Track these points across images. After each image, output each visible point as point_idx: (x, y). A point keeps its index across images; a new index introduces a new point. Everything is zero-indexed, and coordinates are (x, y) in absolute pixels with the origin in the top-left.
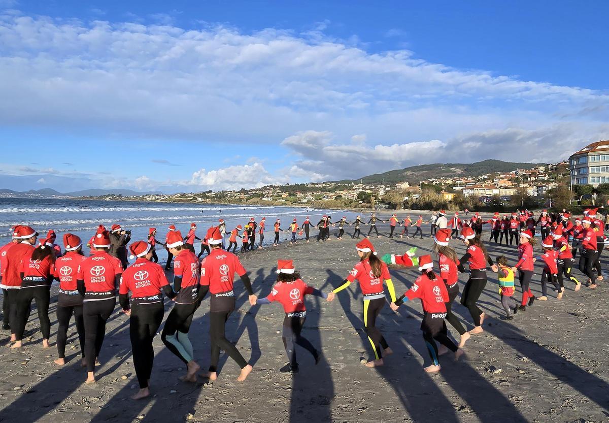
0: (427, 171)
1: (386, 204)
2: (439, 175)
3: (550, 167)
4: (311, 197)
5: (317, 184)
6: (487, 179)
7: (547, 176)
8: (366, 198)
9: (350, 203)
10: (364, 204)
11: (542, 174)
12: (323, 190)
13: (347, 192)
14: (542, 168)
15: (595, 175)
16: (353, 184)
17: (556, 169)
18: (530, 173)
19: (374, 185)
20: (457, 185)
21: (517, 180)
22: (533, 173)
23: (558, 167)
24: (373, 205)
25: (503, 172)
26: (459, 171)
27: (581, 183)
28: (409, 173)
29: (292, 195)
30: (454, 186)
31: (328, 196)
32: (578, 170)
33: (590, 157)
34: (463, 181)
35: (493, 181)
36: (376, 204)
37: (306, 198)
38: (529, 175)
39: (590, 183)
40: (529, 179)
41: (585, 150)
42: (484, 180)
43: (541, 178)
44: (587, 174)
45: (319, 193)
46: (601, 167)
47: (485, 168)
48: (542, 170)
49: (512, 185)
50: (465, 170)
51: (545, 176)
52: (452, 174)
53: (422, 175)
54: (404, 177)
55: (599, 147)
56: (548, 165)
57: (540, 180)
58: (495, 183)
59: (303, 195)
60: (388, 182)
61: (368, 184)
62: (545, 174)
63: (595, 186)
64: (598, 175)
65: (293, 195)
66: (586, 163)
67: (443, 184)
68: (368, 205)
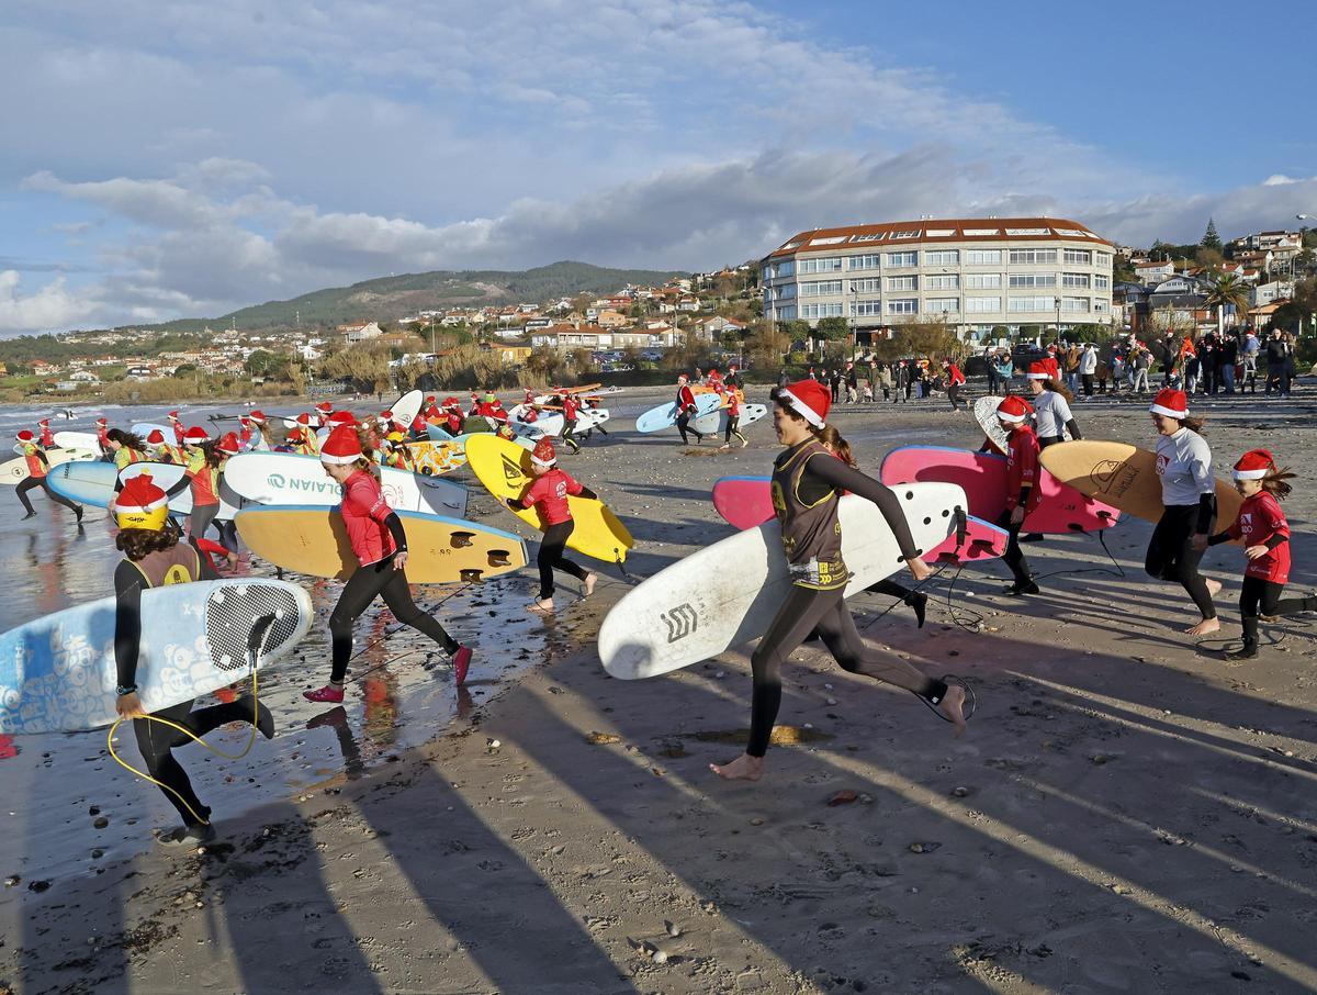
0: (412, 292)
1: (338, 381)
2: (445, 300)
3: (700, 279)
4: (88, 375)
5: (96, 333)
6: (570, 311)
7: (698, 302)
8: (274, 369)
9: (227, 384)
10: (269, 385)
11: (687, 296)
12: (120, 350)
13: (197, 356)
14: (685, 284)
15: (808, 301)
16: (207, 331)
17: (714, 286)
18: (663, 296)
19: (273, 333)
20: (503, 325)
21: (636, 312)
22: (668, 295)
23: (717, 281)
24: (300, 387)
25: (599, 292)
26: (494, 290)
27: (786, 317)
28: (366, 297)
29: (17, 370)
30: (495, 327)
31: (142, 368)
32: (779, 288)
33: (798, 263)
34: (516, 316)
35: (584, 313)
36: (308, 383)
37: (72, 377)
38: (662, 299)
39: (801, 315)
40: (662, 309)
41: (789, 247)
42: (565, 312)
43: (686, 307)
44: (794, 298)
45: (110, 362)
46: (819, 284)
47: (556, 282)
48: (685, 288)
49: (628, 324)
50: (510, 287)
51: (694, 302)
52: (478, 298)
53: (401, 303)
54: (352, 307)
55: (814, 242)
56: (695, 277)
57: (685, 312)
58: (591, 318)
59: (56, 370)
60: (309, 322)
61: (252, 330)
62: (694, 296)
63: (813, 324)
64: (814, 300)
65: (23, 370)
66: (792, 275)
67: (467, 325)
68: (286, 386)
